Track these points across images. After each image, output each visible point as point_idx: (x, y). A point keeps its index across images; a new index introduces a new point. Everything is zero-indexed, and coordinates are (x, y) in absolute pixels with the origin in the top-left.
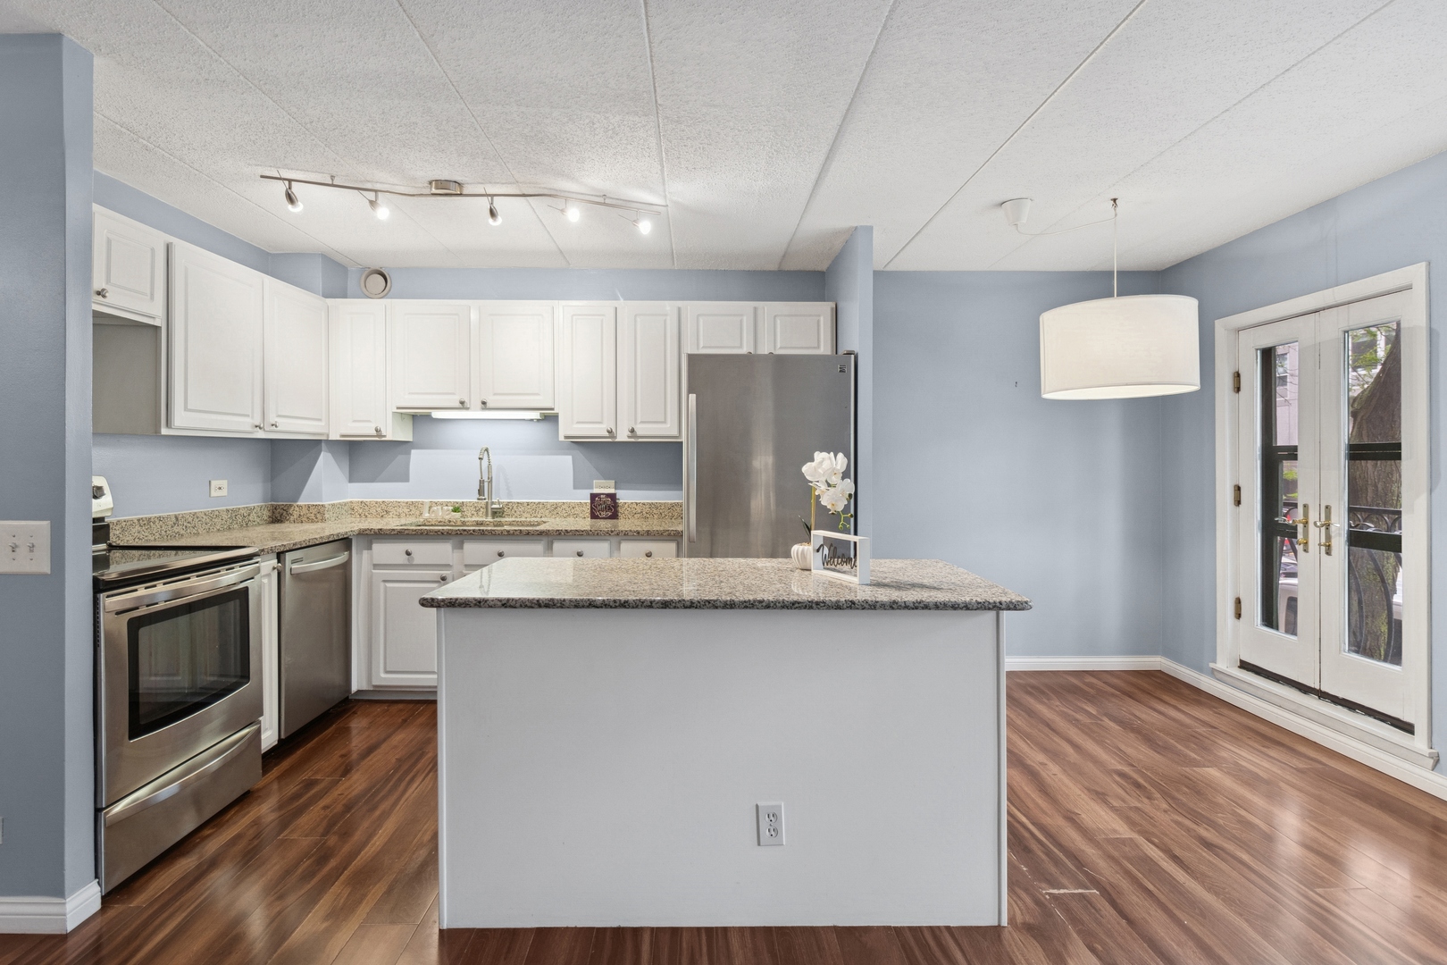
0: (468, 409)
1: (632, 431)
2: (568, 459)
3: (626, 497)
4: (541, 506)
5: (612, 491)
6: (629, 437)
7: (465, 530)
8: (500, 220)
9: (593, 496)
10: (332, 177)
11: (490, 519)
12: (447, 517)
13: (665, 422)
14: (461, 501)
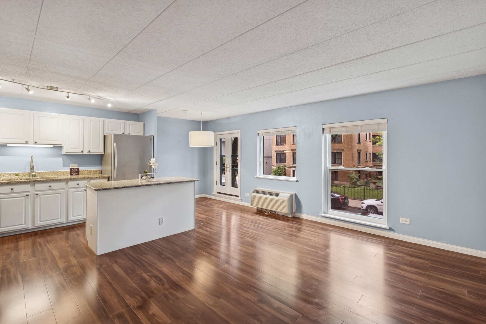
0: (28, 144)
1: (89, 151)
2: (61, 159)
3: (81, 169)
4: (51, 173)
5: (77, 167)
6: (87, 153)
7: (36, 180)
8: (69, 99)
9: (71, 169)
10: (13, 80)
11: (31, 177)
12: (13, 178)
13: (99, 149)
14: (17, 172)
